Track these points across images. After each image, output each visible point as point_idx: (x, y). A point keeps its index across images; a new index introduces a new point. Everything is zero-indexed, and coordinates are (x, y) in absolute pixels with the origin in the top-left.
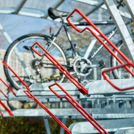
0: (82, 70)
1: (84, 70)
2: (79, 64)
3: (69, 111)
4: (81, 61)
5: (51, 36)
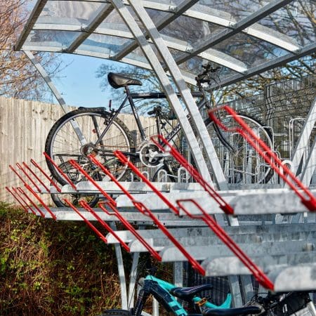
0: (150, 161)
1: (153, 160)
2: (148, 152)
3: (127, 215)
4: (150, 148)
5: (110, 112)
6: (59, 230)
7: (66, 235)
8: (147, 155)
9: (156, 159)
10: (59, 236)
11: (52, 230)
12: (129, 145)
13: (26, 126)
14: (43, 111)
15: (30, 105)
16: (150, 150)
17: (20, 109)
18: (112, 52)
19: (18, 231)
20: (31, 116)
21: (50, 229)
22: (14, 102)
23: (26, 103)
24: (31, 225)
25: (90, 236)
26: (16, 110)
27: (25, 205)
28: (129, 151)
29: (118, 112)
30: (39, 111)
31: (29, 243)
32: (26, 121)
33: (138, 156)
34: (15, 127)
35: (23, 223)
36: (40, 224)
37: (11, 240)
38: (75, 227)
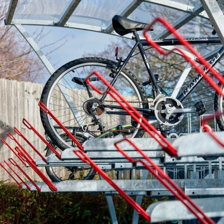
0: (167, 118)
2: (164, 108)
3: (147, 183)
4: (166, 103)
6: (54, 207)
7: (61, 212)
8: (163, 112)
9: (175, 116)
10: (54, 212)
11: (47, 206)
12: (141, 100)
13: (19, 106)
14: (35, 92)
15: (23, 86)
16: (167, 106)
17: (13, 90)
18: (104, 25)
19: (12, 208)
20: (24, 95)
21: (45, 206)
22: (8, 83)
23: (19, 83)
24: (26, 202)
25: (86, 211)
26: (9, 91)
27: (19, 181)
28: (142, 107)
29: (126, 61)
30: (31, 91)
31: (24, 220)
32: (19, 101)
33: (153, 113)
34: (8, 108)
35: (17, 200)
36: (35, 200)
37: (5, 218)
38: (71, 203)
